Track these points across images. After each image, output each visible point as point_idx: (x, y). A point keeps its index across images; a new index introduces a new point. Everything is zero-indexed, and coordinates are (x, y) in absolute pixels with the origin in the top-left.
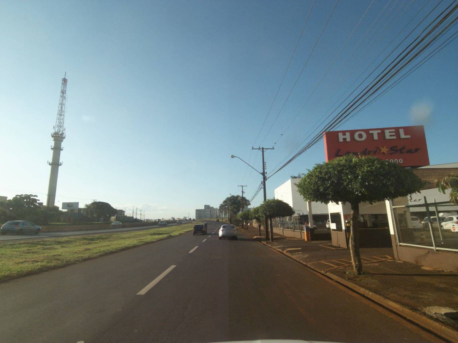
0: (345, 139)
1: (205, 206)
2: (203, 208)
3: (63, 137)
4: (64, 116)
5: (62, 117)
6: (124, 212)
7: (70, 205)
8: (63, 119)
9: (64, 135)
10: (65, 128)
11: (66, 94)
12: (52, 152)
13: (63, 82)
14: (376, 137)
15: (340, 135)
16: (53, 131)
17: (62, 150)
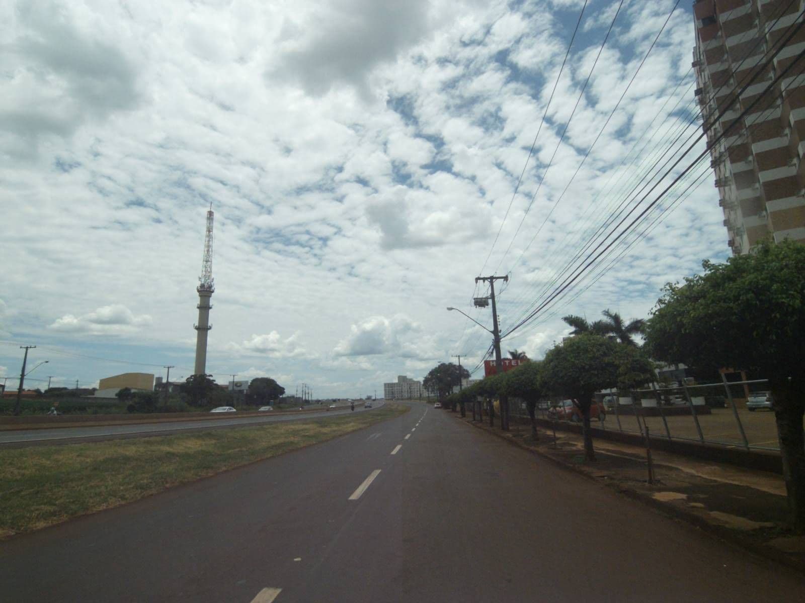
0: (493, 365)
1: (399, 377)
2: (396, 381)
3: (212, 290)
4: (211, 262)
5: (209, 263)
6: (284, 389)
7: (238, 385)
8: (211, 268)
9: (213, 288)
10: (213, 279)
11: (212, 231)
12: (197, 312)
13: (209, 216)
14: (507, 364)
15: (491, 362)
16: (198, 284)
17: (211, 308)
